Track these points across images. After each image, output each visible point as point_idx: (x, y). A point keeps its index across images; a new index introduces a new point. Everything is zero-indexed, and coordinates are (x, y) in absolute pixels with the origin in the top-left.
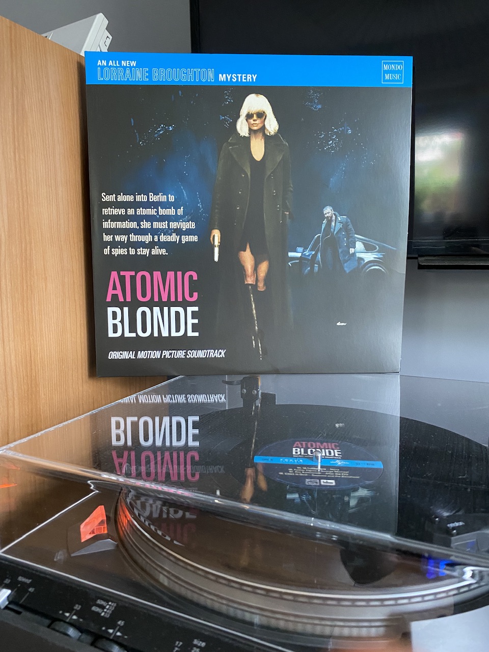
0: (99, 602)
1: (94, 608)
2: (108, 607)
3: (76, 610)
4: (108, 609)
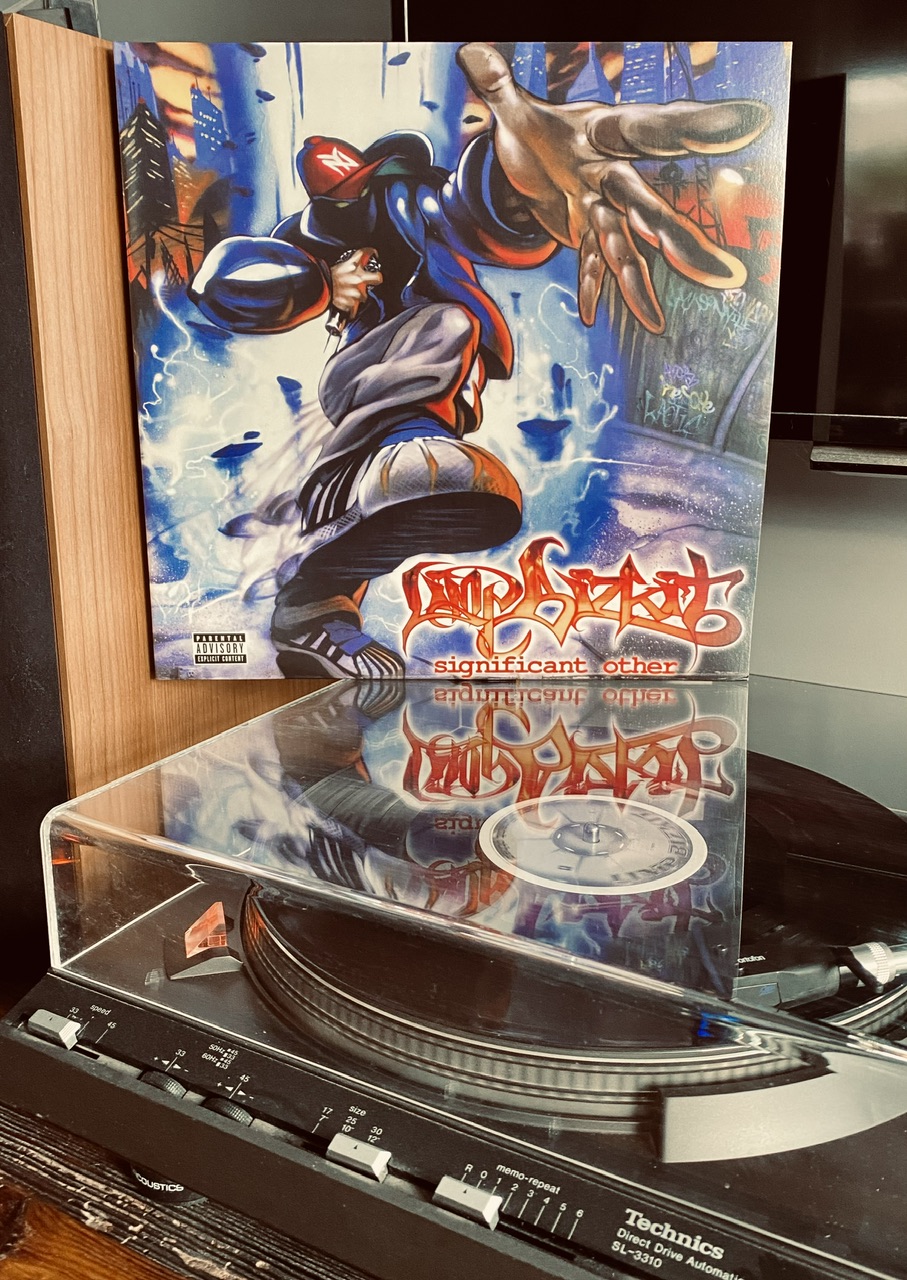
0: (212, 1047)
1: (205, 1056)
2: (226, 1055)
3: (179, 1056)
4: (225, 1058)
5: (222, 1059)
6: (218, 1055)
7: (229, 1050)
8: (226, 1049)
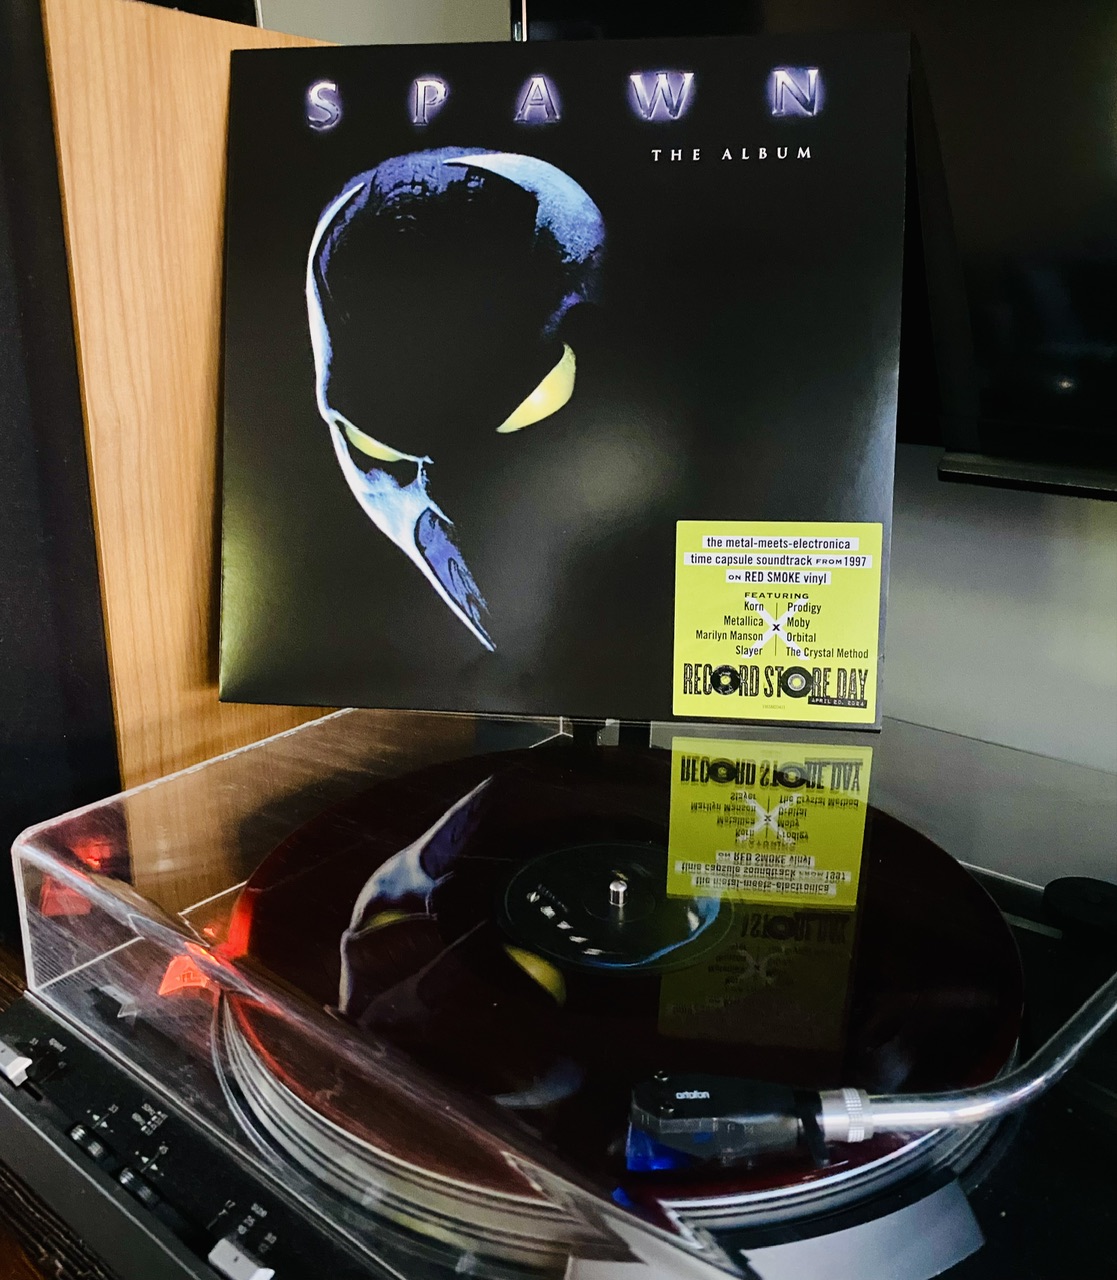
0: (147, 1108)
1: (136, 1117)
2: (154, 1118)
3: (110, 1112)
4: (153, 1122)
5: (149, 1123)
6: (146, 1117)
7: (159, 1113)
8: (156, 1111)
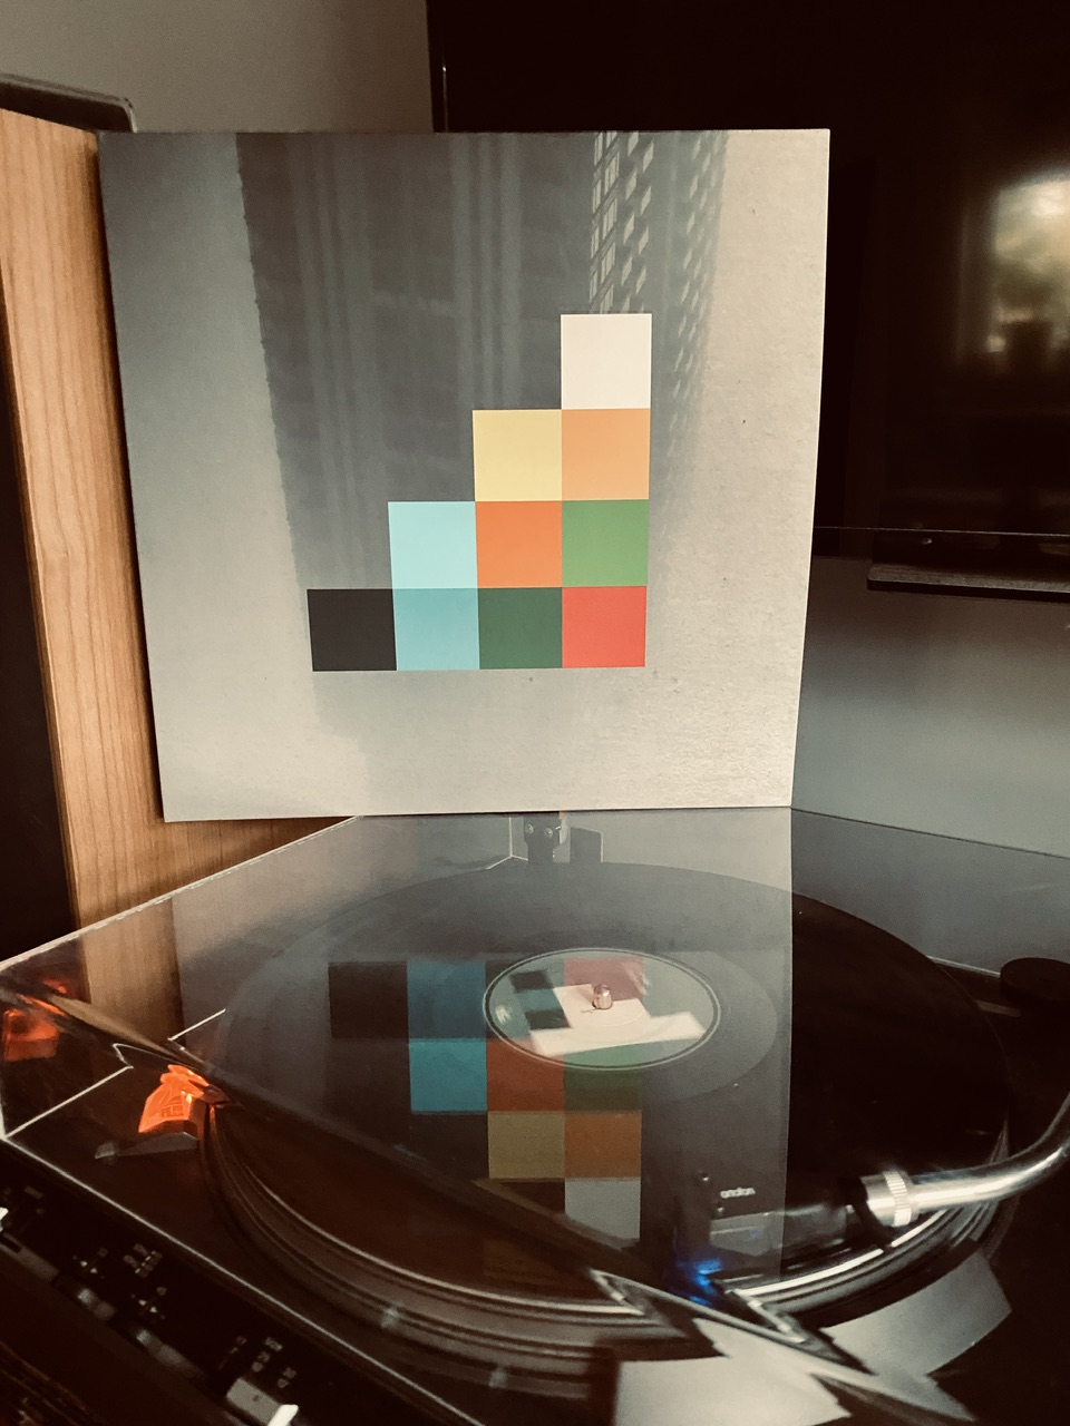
2: (148, 1259)
3: (99, 1258)
4: (147, 1263)
5: (143, 1264)
6: (140, 1258)
7: (153, 1253)
8: (149, 1249)
